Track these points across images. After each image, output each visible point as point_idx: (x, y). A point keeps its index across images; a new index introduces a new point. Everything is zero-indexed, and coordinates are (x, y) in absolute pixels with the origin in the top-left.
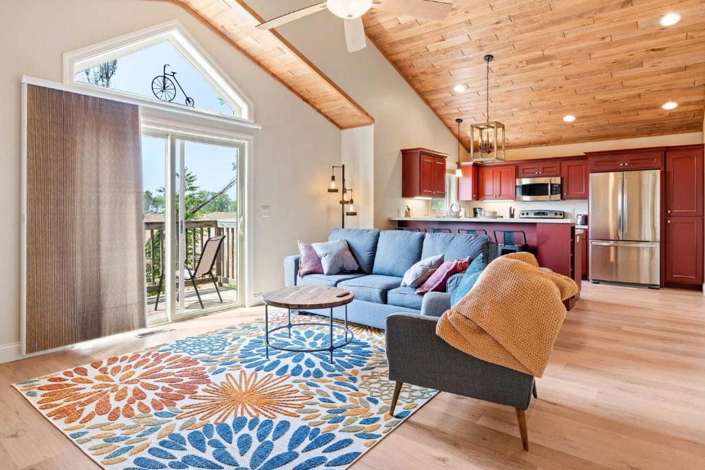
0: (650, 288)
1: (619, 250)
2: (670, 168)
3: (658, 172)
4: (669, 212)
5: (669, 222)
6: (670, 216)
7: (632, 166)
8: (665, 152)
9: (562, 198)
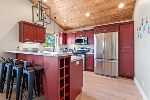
0: (114, 77)
1: (105, 63)
2: (121, 31)
3: (117, 32)
4: (121, 48)
5: (121, 52)
6: (121, 50)
7: (108, 31)
8: (119, 25)
9: (87, 43)
